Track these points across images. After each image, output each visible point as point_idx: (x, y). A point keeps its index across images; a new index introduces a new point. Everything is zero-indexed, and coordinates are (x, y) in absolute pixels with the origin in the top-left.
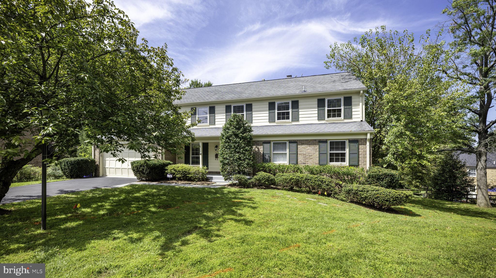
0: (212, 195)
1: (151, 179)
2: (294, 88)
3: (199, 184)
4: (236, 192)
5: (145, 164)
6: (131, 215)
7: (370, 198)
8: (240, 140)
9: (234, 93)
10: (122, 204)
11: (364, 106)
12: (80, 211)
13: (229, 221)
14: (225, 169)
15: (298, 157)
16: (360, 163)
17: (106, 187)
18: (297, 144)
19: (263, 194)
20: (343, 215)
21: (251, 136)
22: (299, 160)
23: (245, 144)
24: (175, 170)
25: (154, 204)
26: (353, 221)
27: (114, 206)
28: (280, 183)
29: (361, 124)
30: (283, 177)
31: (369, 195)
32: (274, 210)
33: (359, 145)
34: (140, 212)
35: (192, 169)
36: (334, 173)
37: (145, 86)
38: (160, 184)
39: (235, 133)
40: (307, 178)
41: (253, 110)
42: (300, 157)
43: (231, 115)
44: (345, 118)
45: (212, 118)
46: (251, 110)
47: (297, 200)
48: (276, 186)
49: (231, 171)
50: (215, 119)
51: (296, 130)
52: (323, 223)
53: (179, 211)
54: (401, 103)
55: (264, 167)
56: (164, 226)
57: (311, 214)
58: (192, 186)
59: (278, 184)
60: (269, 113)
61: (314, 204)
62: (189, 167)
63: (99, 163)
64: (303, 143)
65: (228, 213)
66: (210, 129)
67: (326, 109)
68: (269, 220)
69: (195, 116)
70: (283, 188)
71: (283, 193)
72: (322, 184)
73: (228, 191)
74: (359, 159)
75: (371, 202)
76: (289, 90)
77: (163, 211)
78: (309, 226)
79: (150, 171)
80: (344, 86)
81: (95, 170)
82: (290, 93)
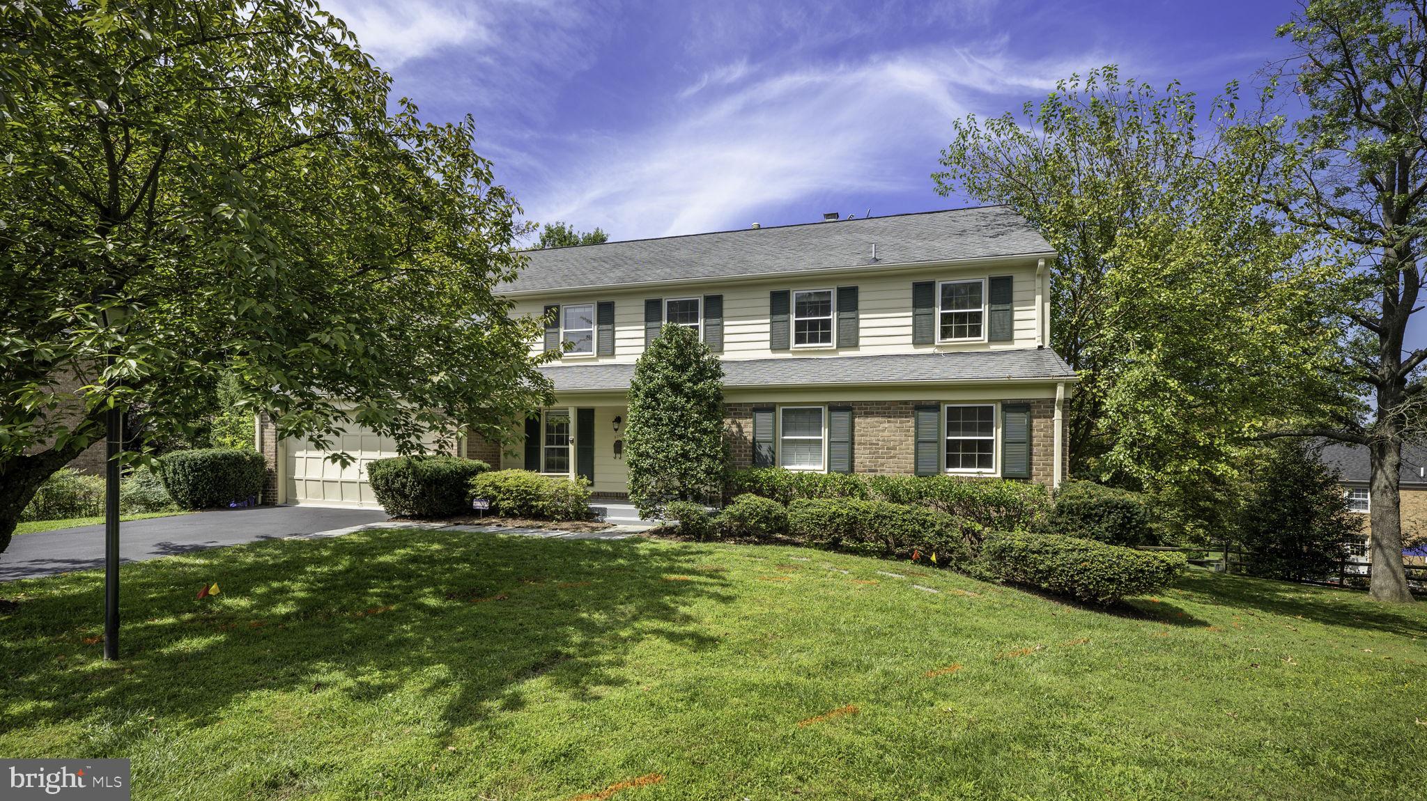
0: (604, 559)
1: (427, 514)
2: (844, 252)
3: (567, 529)
4: (673, 554)
5: (410, 471)
6: (368, 618)
7: (1064, 571)
8: (687, 402)
9: (671, 264)
10: (342, 587)
11: (1047, 305)
12: (218, 605)
13: (653, 637)
14: (642, 486)
15: (856, 451)
16: (1034, 471)
17: (296, 535)
18: (854, 413)
19: (753, 559)
20: (982, 621)
21: (718, 389)
22: (856, 460)
23: (700, 413)
24: (496, 488)
25: (435, 585)
26: (1014, 639)
27: (317, 590)
28: (801, 528)
29: (1040, 358)
30: (810, 510)
31: (1058, 562)
32: (782, 605)
33: (1032, 417)
34: (393, 608)
35: (546, 484)
36: (960, 499)
37: (409, 242)
38: (452, 528)
39: (672, 381)
40: (881, 513)
41: (725, 313)
42: (861, 452)
43: (660, 327)
44: (993, 339)
45: (605, 335)
46: (719, 315)
47: (851, 576)
48: (791, 535)
49: (660, 492)
50: (614, 340)
51: (849, 372)
52: (926, 645)
53: (508, 608)
54: (1156, 297)
55: (755, 482)
56: (462, 651)
57: (890, 618)
58: (546, 533)
59: (796, 530)
60: (772, 323)
61: (902, 589)
62: (538, 480)
63: (276, 465)
64: (871, 410)
65: (649, 613)
66: (599, 370)
67: (939, 311)
68: (770, 635)
69: (555, 330)
70: (811, 540)
71: (810, 556)
72: (922, 530)
73: (651, 550)
74: (1031, 459)
75: (1066, 585)
76: (831, 255)
77: (459, 607)
78: (885, 654)
79: (423, 490)
80: (990, 245)
81: (264, 486)
82: (832, 265)
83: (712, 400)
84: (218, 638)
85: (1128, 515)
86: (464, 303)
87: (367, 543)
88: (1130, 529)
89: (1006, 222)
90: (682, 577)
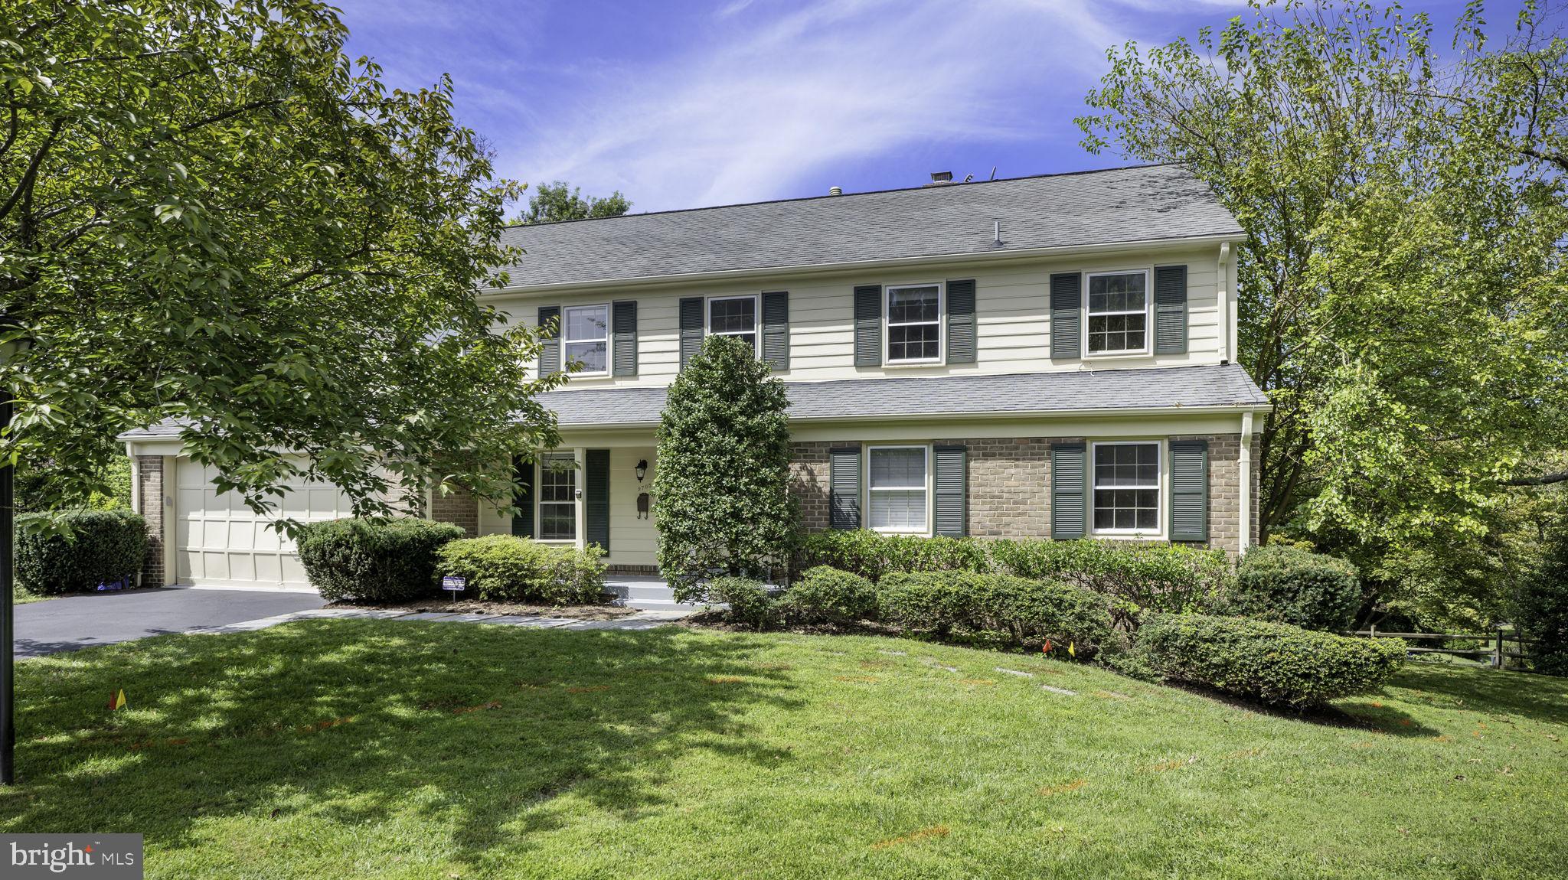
0: (627, 655)
1: (379, 597)
2: (958, 231)
3: (575, 617)
4: (720, 648)
5: (356, 538)
6: (322, 733)
7: (1244, 665)
8: (739, 442)
9: (717, 248)
10: (279, 694)
11: (1234, 305)
12: (120, 719)
13: (696, 751)
14: (678, 557)
15: (971, 507)
16: (1213, 532)
17: (200, 628)
18: (967, 455)
19: (829, 654)
20: (1126, 729)
21: (781, 424)
22: (972, 519)
23: (757, 457)
24: (474, 561)
25: (402, 691)
26: (1162, 751)
27: (247, 699)
28: (896, 612)
29: (1223, 377)
30: (907, 587)
31: (1238, 654)
32: (865, 713)
33: (1209, 459)
34: (352, 720)
35: (544, 556)
36: (1110, 570)
37: (365, 239)
38: (416, 617)
39: (719, 414)
40: (1003, 591)
41: (792, 317)
42: (979, 507)
43: (701, 337)
44: (1160, 350)
45: (624, 348)
46: (784, 318)
47: (961, 675)
48: (883, 621)
49: (702, 565)
50: (636, 355)
51: (963, 398)
52: (1047, 758)
53: (503, 720)
54: (1375, 295)
55: (833, 550)
56: (451, 771)
57: (1005, 727)
58: (547, 622)
59: (888, 614)
60: (857, 330)
61: (1025, 692)
62: (534, 550)
63: (162, 532)
64: (990, 450)
65: (690, 723)
66: (617, 396)
67: (1086, 314)
68: (846, 748)
69: (554, 341)
70: (910, 629)
71: (907, 650)
72: (1058, 613)
73: (690, 643)
74: (1208, 516)
75: (1249, 684)
76: (938, 236)
77: (439, 719)
78: (992, 769)
79: (373, 564)
80: (1158, 222)
81: (146, 561)
82: (939, 251)
83: (772, 439)
84: (133, 759)
85: (1331, 590)
86: (434, 312)
87: (302, 637)
88: (1333, 608)
89: (1180, 190)
90: (732, 678)
